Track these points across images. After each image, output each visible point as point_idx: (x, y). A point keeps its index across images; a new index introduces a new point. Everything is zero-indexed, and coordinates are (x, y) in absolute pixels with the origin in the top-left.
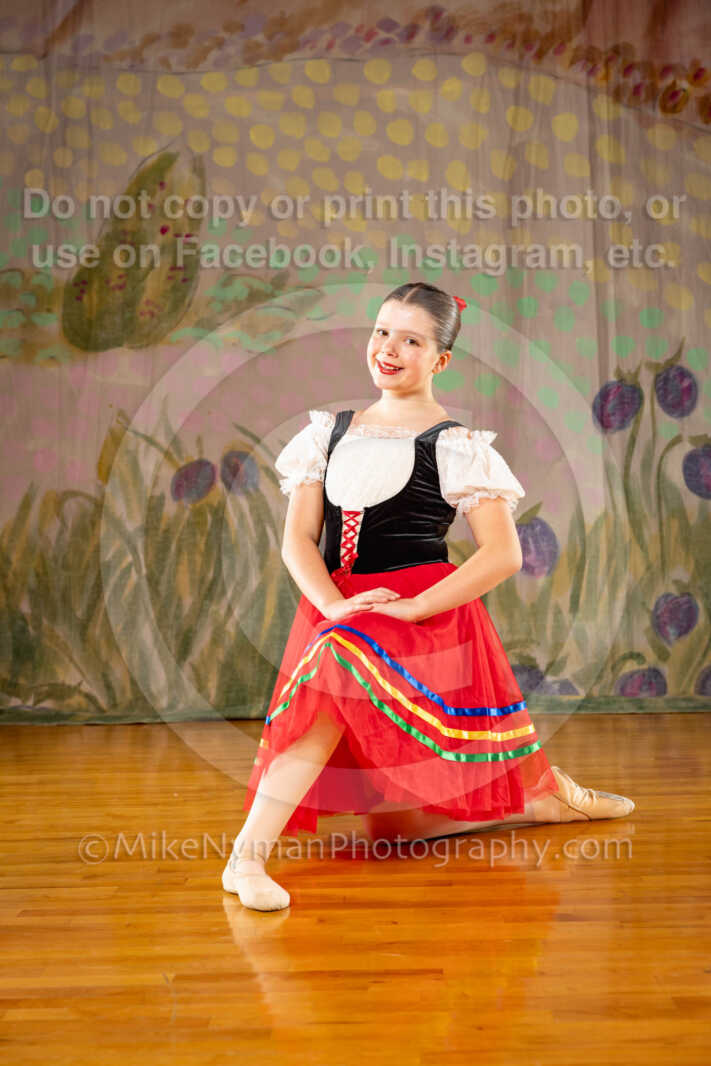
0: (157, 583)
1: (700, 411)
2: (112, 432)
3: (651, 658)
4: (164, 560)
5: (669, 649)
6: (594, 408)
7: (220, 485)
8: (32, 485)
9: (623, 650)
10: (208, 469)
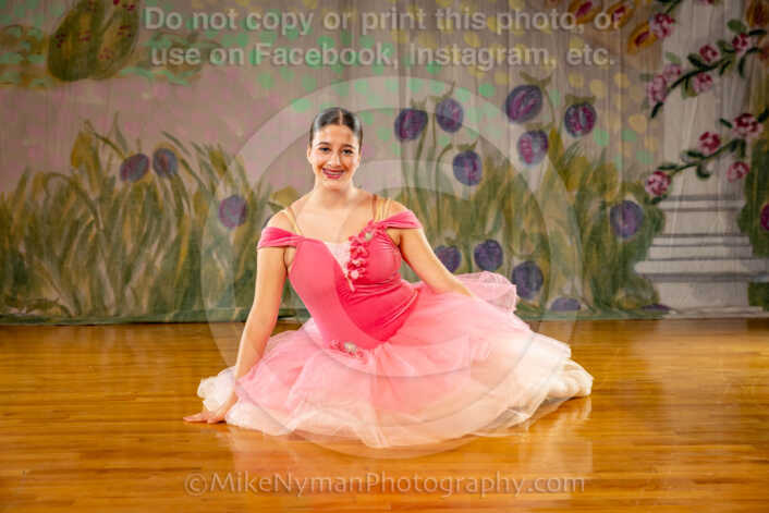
0: (110, 234)
1: (461, 130)
2: (81, 135)
4: (114, 220)
6: (396, 125)
7: (152, 171)
8: (27, 168)
10: (144, 160)
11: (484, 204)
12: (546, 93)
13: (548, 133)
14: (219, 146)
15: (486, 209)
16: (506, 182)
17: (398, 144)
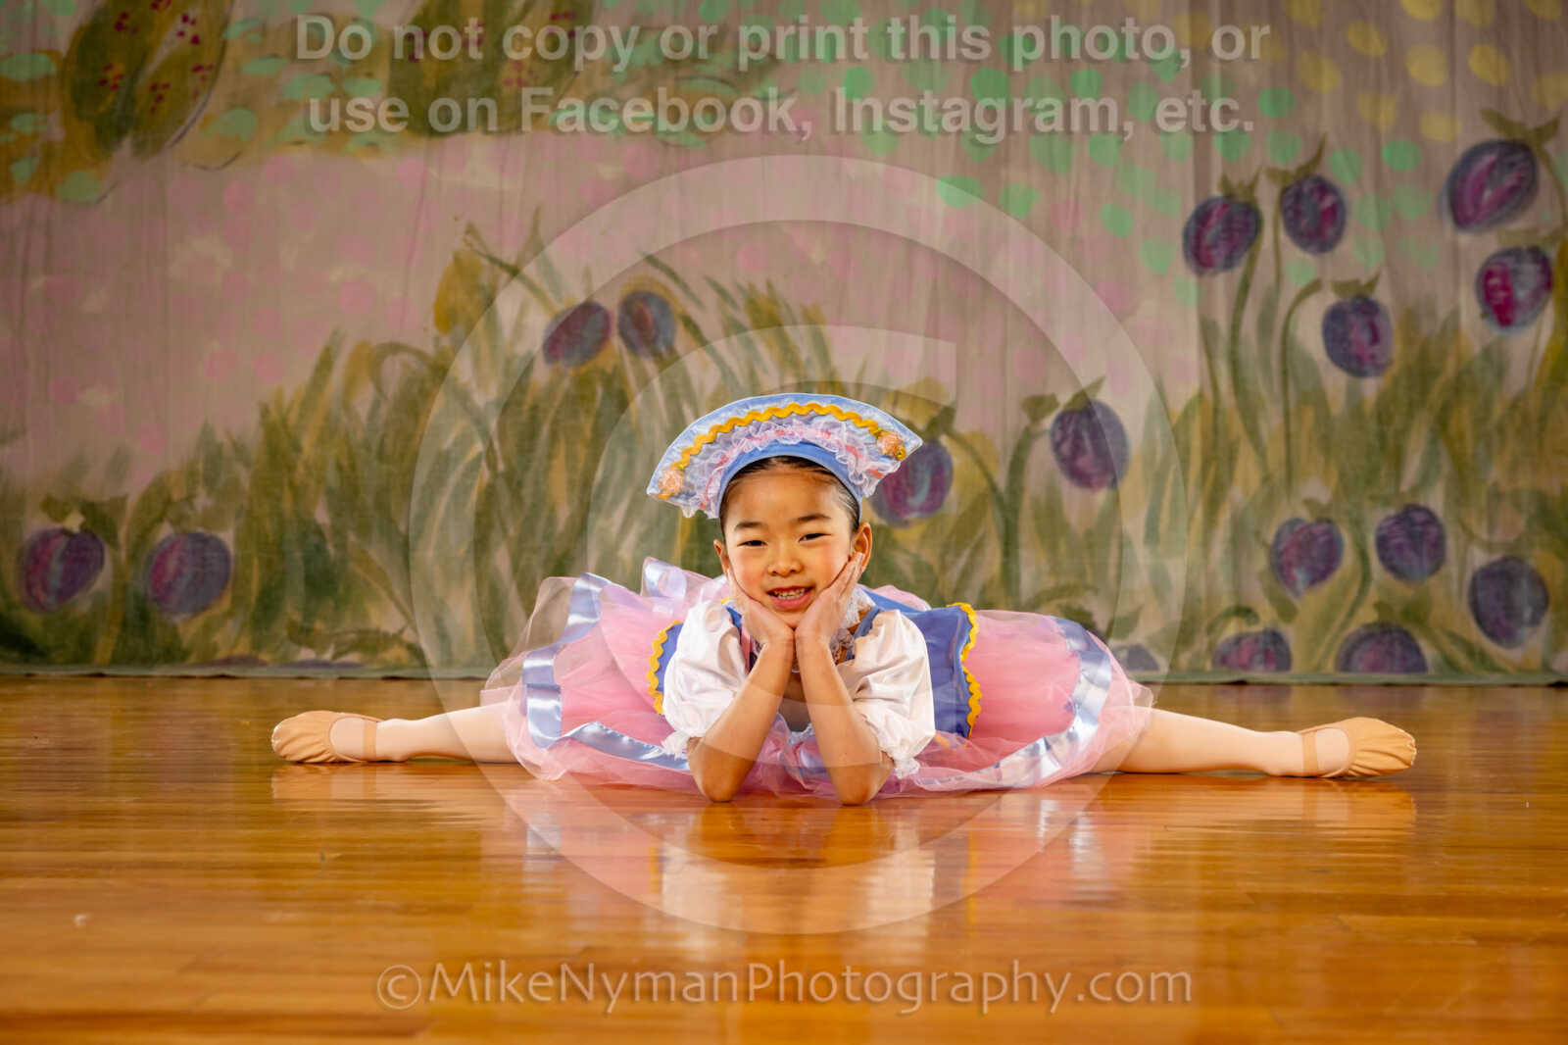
0: (520, 484)
1: (1348, 246)
2: (457, 260)
3: (1267, 615)
4: (531, 450)
5: (1297, 603)
6: (1186, 235)
7: (616, 342)
8: (335, 333)
9: (1226, 602)
10: (599, 317)
11: (1398, 421)
12: (1548, 161)
13: (1552, 253)
14: (769, 286)
15: (1403, 432)
16: (1450, 368)
17: (1192, 280)
